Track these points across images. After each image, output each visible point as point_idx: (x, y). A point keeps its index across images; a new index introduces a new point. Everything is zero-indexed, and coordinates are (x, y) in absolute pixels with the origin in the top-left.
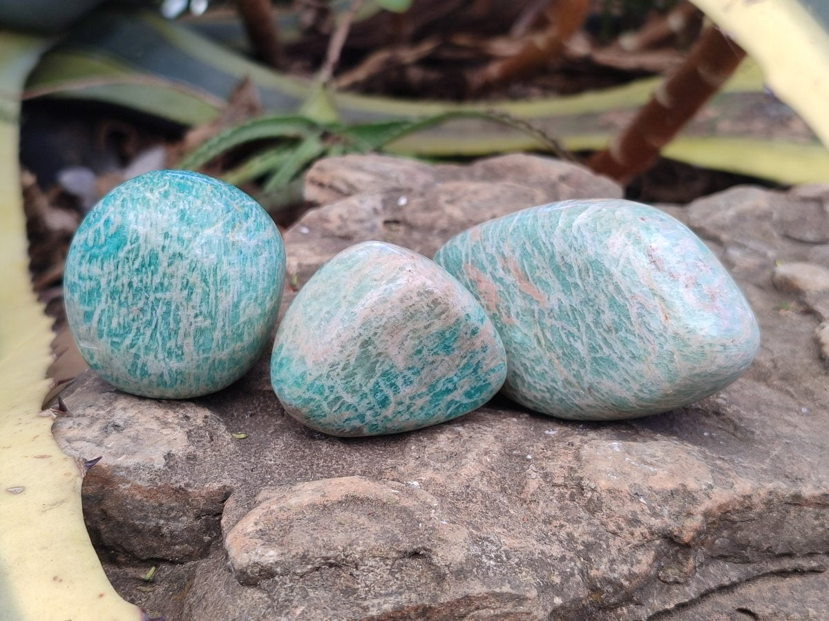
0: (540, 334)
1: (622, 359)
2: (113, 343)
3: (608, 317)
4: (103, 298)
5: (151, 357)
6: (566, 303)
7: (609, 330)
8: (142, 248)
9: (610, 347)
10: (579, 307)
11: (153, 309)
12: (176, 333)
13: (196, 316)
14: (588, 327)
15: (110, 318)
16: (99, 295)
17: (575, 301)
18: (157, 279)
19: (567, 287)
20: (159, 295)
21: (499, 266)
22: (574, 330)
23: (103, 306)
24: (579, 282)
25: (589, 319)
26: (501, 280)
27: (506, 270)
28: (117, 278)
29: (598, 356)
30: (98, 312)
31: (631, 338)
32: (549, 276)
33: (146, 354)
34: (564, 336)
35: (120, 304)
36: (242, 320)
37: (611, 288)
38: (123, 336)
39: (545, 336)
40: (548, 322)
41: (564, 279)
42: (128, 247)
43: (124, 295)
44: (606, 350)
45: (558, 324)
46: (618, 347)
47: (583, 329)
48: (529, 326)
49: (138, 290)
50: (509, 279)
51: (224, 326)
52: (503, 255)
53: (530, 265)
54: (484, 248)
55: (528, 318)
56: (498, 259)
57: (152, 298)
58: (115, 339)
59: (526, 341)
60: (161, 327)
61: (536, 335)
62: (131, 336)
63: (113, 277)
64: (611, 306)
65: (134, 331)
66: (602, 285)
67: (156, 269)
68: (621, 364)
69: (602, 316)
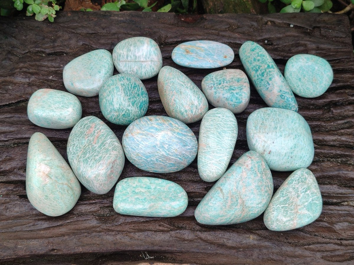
0: (86, 146)
1: (89, 164)
2: (136, 84)
3: (97, 158)
4: (140, 93)
5: (127, 83)
6: (96, 148)
7: (94, 159)
8: (136, 106)
9: (91, 161)
10: (96, 151)
11: (130, 94)
12: (124, 90)
13: (121, 94)
14: (93, 155)
15: (138, 90)
16: (141, 94)
17: (98, 150)
18: (131, 100)
19: (100, 147)
20: (130, 97)
21: (98, 131)
22: (91, 152)
23: (140, 92)
24: (102, 149)
25: (95, 154)
26: (95, 132)
27: (97, 133)
28: (139, 98)
29: (88, 159)
30: (140, 90)
31: (95, 164)
32: (100, 142)
33: (128, 84)
34: (88, 151)
35: (137, 93)
36: (111, 96)
37: (104, 156)
38: (134, 86)
39: (86, 147)
40: (90, 146)
41: (101, 145)
42: (139, 106)
43: (137, 95)
44: (90, 160)
45: (91, 148)
46: (92, 162)
47: (92, 154)
48: (87, 143)
49: (134, 97)
50: (95, 134)
51: (114, 94)
52: (101, 131)
53: (101, 137)
54: (100, 126)
55: (89, 142)
56: (99, 130)
57: (131, 96)
58: (135, 85)
59: (83, 143)
60: (127, 90)
61: (86, 145)
62: (133, 87)
63: (140, 99)
64: (100, 157)
65: (132, 88)
66: (104, 154)
67: (132, 103)
68: (88, 165)
69: (97, 156)
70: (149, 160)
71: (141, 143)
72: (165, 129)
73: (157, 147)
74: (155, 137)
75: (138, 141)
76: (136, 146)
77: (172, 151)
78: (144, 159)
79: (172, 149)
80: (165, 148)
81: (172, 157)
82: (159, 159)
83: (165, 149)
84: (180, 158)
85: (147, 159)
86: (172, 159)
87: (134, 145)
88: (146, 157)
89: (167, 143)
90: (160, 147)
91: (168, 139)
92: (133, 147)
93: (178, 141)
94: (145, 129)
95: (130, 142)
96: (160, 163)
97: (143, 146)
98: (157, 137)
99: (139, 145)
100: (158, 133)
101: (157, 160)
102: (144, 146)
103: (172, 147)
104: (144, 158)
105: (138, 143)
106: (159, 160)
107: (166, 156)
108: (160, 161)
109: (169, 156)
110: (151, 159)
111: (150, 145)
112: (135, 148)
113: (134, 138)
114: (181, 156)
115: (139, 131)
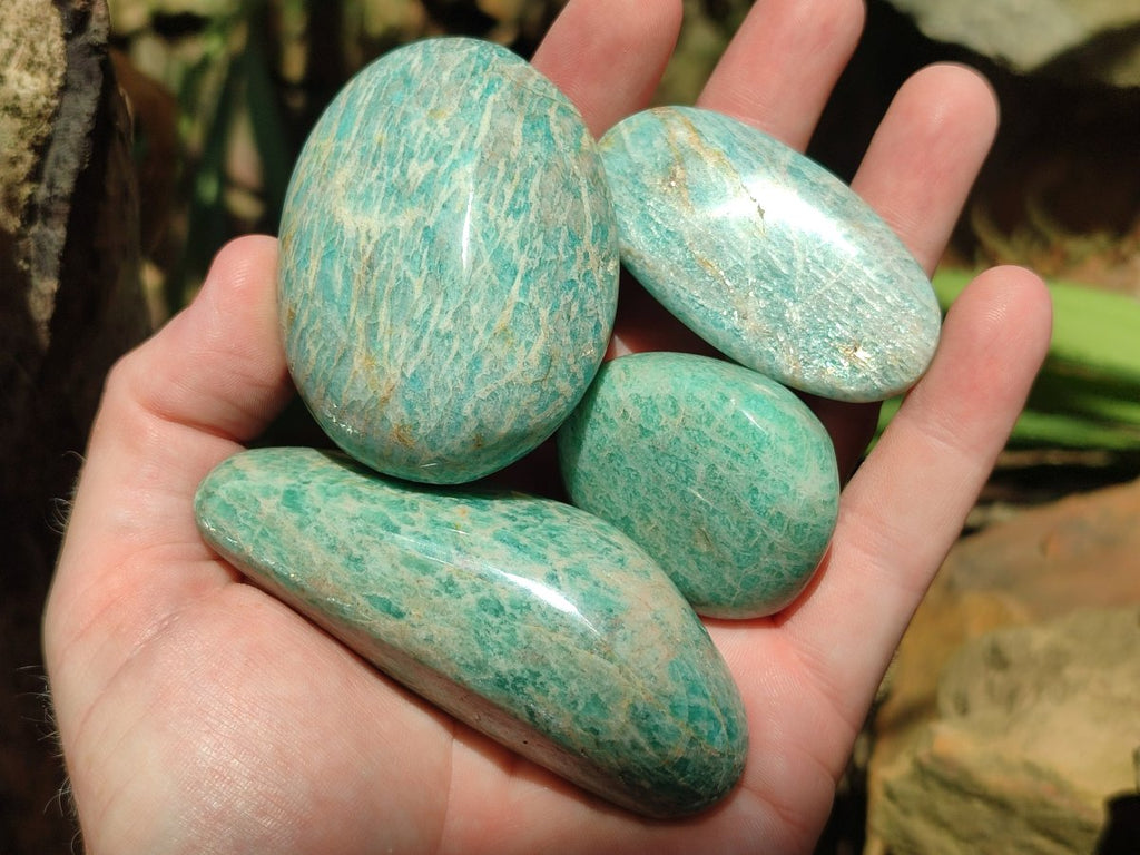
70: (522, 261)
71: (426, 326)
72: (322, 211)
73: (431, 222)
74: (370, 249)
75: (417, 347)
76: (449, 349)
77: (446, 132)
78: (525, 290)
79: (434, 136)
80: (427, 176)
81: (484, 129)
82: (508, 197)
83: (435, 171)
84: (489, 90)
85: (522, 270)
86: (492, 128)
87: (446, 366)
88: (508, 278)
89: (396, 172)
90: (429, 206)
91: (375, 173)
92: (461, 369)
93: (381, 116)
94: (337, 325)
95: (438, 400)
96: (532, 194)
97: (438, 306)
98: (369, 238)
99: (437, 333)
100: (350, 235)
101: (515, 211)
102: (440, 300)
103: (422, 136)
104: (515, 289)
105: (426, 339)
106: (514, 199)
107: (478, 158)
108: (517, 191)
109: (476, 145)
110: (515, 247)
111: (424, 266)
112: (467, 357)
113: (403, 375)
114: (474, 87)
115: (358, 362)
